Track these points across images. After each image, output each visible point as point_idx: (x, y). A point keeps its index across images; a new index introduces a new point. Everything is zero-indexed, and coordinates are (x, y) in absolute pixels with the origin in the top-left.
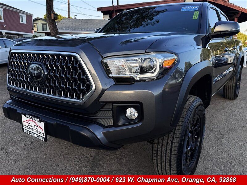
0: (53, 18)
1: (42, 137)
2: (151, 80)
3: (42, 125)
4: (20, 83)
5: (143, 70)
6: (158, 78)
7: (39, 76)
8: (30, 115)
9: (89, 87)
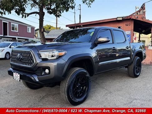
0: (42, 31)
1: (19, 80)
2: (54, 59)
3: (19, 75)
4: (14, 61)
5: (52, 56)
6: (57, 59)
7: (19, 58)
8: (16, 72)
9: (33, 62)
